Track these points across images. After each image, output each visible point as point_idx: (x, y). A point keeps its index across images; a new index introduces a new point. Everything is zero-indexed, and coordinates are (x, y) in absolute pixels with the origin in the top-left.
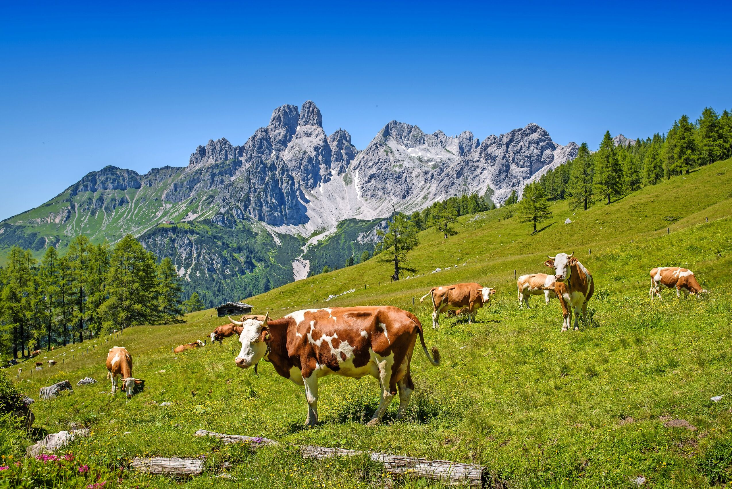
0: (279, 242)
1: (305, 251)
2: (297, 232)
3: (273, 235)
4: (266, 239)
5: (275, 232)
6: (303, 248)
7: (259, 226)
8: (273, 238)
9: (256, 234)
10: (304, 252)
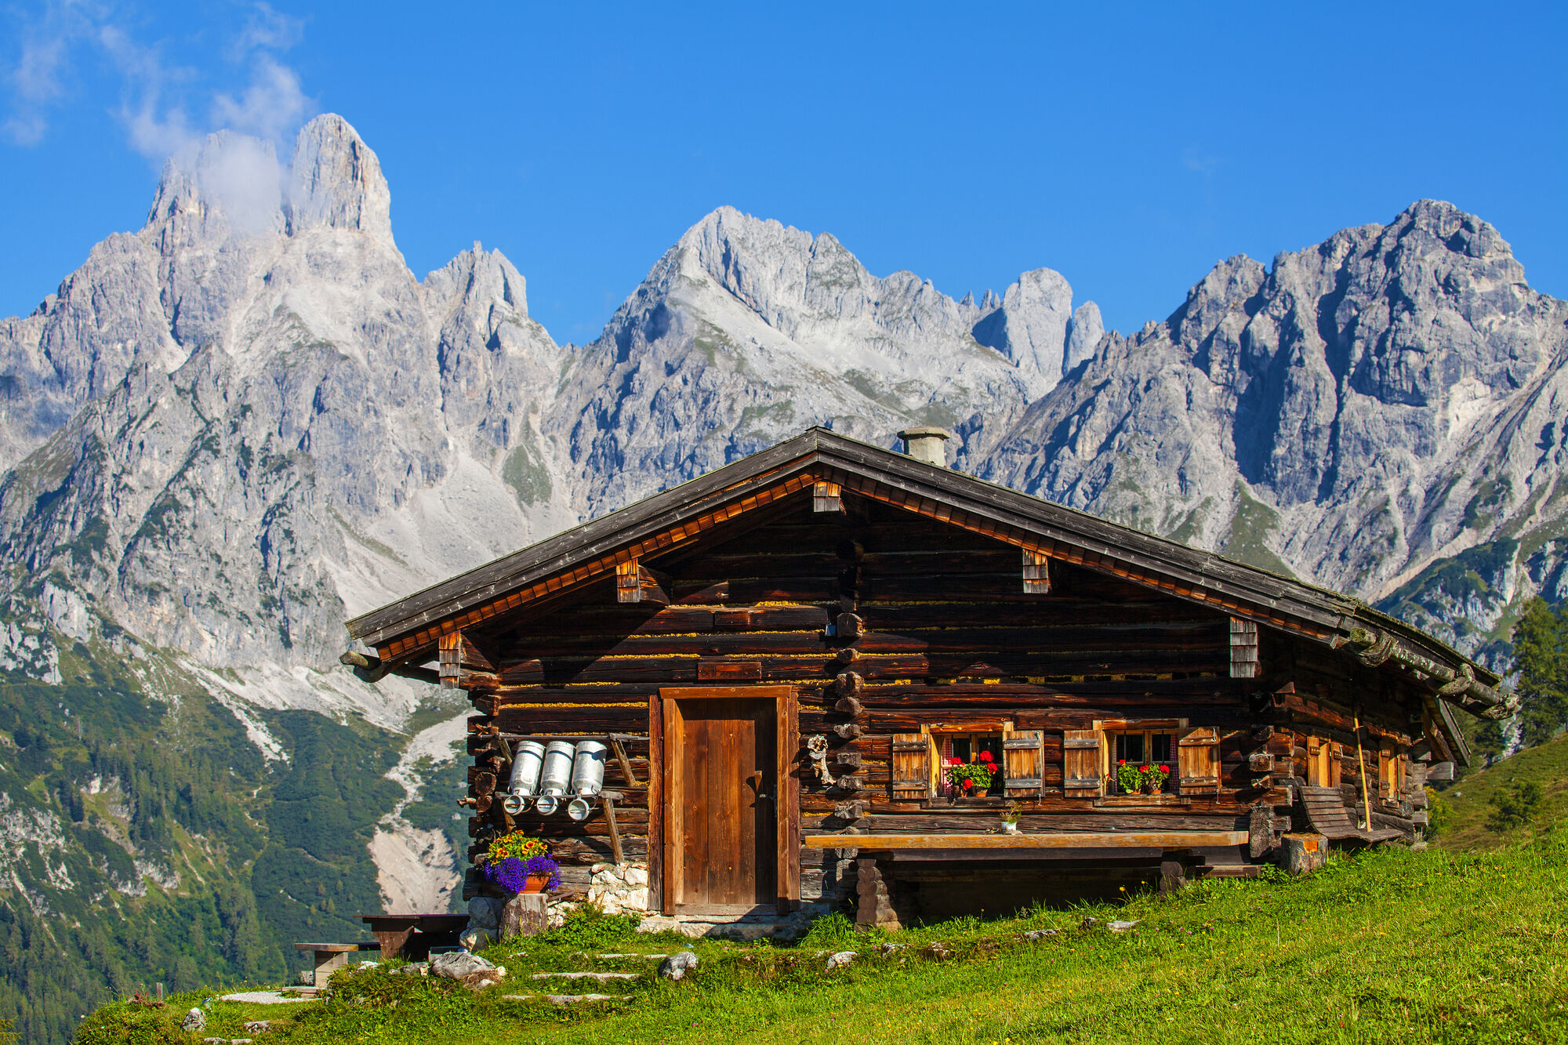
0: (276, 748)
1: (411, 790)
2: (347, 706)
3: (240, 715)
4: (210, 732)
5: (247, 702)
6: (393, 775)
7: (168, 671)
8: (241, 729)
9: (159, 708)
10: (403, 794)
